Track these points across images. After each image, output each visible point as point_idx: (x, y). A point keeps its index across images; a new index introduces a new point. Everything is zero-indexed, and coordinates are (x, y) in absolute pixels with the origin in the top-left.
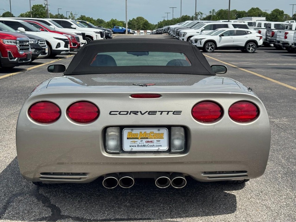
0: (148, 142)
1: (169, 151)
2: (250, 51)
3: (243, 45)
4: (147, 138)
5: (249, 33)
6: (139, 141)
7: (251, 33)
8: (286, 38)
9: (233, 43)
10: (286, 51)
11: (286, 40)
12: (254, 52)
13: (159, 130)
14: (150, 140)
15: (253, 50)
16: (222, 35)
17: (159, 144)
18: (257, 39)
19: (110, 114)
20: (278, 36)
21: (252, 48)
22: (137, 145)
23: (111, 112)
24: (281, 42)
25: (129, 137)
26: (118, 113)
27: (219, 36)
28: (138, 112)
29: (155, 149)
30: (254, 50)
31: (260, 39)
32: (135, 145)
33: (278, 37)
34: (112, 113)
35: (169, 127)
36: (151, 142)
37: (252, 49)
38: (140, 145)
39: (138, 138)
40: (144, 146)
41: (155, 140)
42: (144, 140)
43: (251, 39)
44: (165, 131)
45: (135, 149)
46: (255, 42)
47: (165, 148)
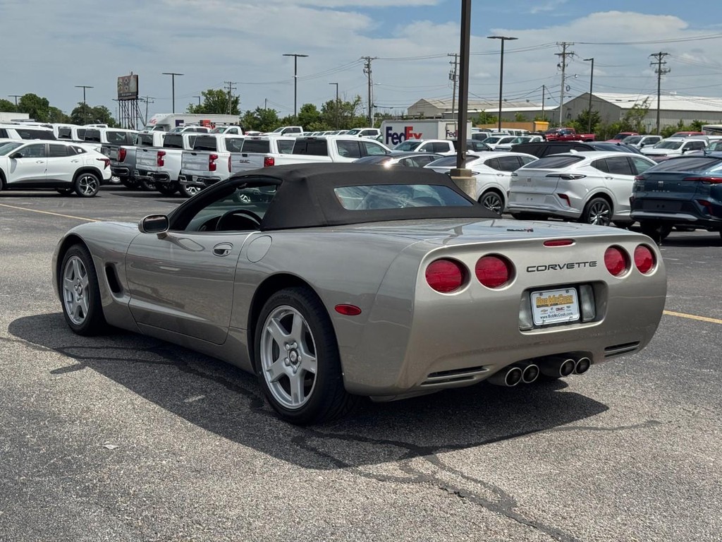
0: (558, 309)
1: (581, 321)
2: (86, 193)
3: (70, 179)
4: (557, 304)
5: (80, 150)
6: (549, 309)
7: (84, 151)
8: (161, 163)
9: (45, 175)
10: (158, 192)
11: (163, 169)
12: (93, 196)
13: (567, 292)
14: (559, 307)
15: (92, 190)
16: (17, 155)
17: (570, 312)
18: (100, 166)
19: (528, 271)
20: (138, 158)
21: (91, 185)
22: (547, 315)
23: (528, 268)
24: (149, 173)
25: (539, 304)
26: (535, 269)
27: (10, 157)
28: (556, 265)
29: (566, 319)
30: (94, 190)
31: (106, 166)
32: (546, 315)
33: (138, 161)
34: (530, 269)
35: (577, 286)
36: (562, 309)
37: (89, 189)
38: (551, 314)
39: (547, 306)
40: (555, 316)
41: (565, 306)
42: (555, 307)
43: (86, 165)
44: (573, 292)
45: (548, 321)
46: (94, 171)
47: (576, 317)
